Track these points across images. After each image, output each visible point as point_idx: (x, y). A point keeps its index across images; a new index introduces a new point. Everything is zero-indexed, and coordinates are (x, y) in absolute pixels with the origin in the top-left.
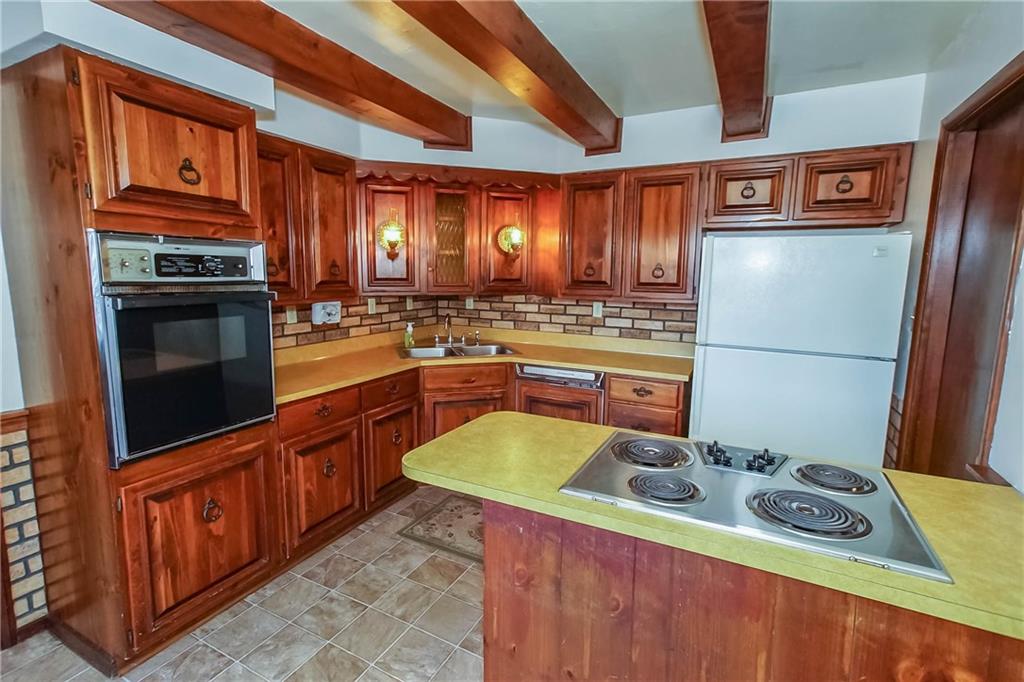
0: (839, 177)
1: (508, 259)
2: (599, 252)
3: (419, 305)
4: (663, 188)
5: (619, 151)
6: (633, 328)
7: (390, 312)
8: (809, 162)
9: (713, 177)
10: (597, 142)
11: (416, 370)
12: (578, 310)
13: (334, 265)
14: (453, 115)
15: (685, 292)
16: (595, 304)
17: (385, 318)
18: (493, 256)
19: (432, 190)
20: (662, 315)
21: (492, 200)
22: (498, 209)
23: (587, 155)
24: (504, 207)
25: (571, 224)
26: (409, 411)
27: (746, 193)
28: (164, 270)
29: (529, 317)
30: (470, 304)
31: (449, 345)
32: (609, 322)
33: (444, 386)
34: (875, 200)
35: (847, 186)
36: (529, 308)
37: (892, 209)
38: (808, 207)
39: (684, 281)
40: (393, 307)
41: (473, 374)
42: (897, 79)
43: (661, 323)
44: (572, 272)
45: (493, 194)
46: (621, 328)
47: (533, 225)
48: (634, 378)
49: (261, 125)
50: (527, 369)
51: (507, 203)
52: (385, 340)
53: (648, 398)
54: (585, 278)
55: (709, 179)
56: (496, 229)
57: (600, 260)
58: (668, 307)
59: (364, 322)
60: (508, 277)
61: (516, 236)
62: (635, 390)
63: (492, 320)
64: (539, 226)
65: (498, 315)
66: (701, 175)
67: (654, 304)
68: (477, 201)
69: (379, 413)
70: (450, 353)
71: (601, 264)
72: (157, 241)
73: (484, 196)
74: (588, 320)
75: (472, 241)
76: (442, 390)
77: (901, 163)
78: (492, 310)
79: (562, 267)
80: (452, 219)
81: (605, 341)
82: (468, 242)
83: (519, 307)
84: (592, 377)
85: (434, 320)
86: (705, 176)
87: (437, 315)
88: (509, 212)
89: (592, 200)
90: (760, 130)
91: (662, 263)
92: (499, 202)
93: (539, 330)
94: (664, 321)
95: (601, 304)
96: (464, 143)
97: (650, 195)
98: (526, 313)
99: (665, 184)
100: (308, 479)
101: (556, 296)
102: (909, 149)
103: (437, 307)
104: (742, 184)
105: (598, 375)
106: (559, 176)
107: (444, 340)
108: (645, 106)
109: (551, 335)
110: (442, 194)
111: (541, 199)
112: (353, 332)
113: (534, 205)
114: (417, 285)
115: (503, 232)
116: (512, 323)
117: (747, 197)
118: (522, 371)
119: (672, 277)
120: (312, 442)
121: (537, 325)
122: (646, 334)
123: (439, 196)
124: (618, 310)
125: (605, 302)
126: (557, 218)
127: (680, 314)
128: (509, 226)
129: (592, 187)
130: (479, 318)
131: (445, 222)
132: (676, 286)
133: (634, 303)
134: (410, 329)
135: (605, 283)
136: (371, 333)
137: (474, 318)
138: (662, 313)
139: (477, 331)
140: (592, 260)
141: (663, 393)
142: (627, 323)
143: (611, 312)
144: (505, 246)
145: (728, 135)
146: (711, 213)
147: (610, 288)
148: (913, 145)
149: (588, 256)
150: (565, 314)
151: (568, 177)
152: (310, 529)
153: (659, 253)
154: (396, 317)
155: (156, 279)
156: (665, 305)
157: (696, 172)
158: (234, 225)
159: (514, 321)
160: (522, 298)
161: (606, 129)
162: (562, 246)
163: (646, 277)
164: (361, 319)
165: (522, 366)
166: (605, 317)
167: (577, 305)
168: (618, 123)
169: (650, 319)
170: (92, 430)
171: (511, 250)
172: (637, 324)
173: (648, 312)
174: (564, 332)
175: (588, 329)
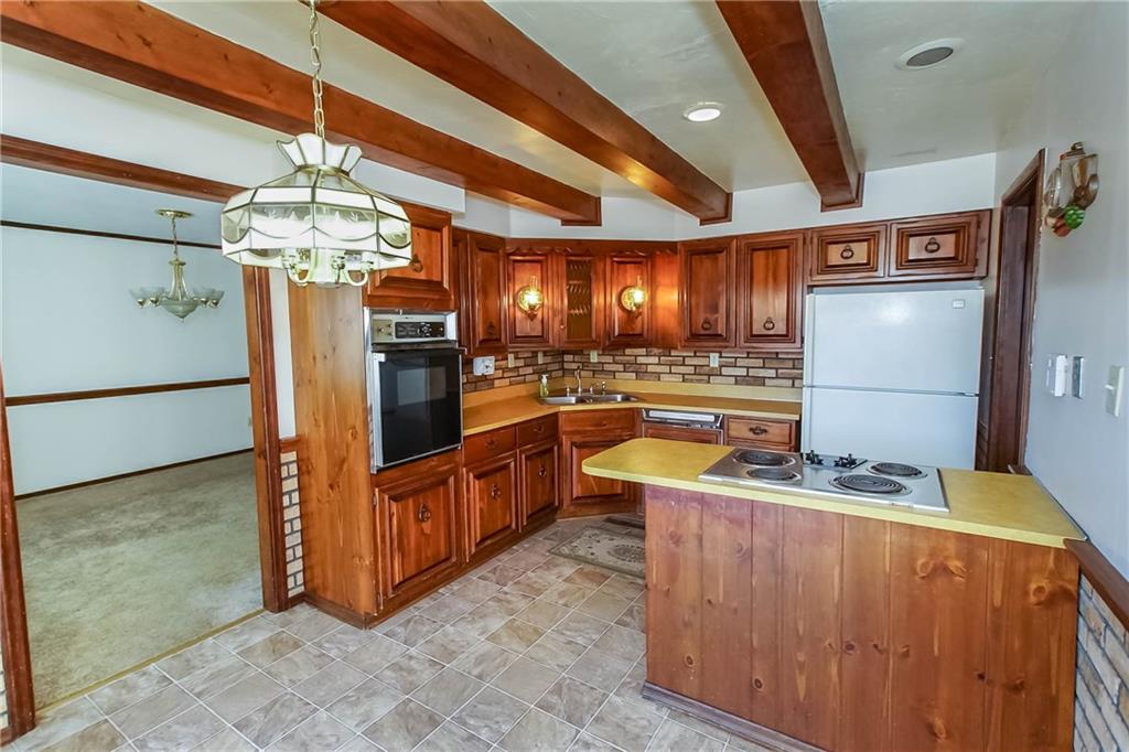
0: (926, 239)
1: (630, 316)
2: (715, 309)
3: (549, 359)
4: (770, 252)
5: (730, 220)
6: (748, 375)
7: (526, 366)
8: (900, 226)
9: (815, 240)
10: (710, 214)
11: (556, 414)
12: (696, 361)
13: (491, 326)
14: (585, 197)
15: (794, 342)
16: (712, 355)
17: (522, 371)
18: (617, 313)
19: (564, 258)
20: (775, 364)
21: (615, 264)
22: (621, 272)
23: (701, 224)
24: (626, 271)
25: (689, 284)
26: (551, 450)
27: (845, 254)
28: (400, 334)
29: (650, 369)
30: (594, 357)
31: (579, 395)
32: (725, 371)
33: (580, 429)
34: (960, 258)
35: (935, 247)
36: (650, 361)
37: (976, 264)
38: (901, 265)
39: (792, 332)
40: (528, 361)
41: (605, 418)
42: (971, 157)
43: (774, 371)
44: (691, 327)
45: (615, 259)
46: (736, 376)
47: (652, 285)
48: (750, 418)
49: (455, 223)
50: (652, 414)
51: (628, 266)
52: (521, 390)
53: (762, 436)
54: (703, 332)
55: (812, 242)
56: (620, 289)
57: (716, 316)
58: (780, 356)
59: (505, 375)
60: (631, 333)
61: (637, 296)
62: (751, 430)
63: (614, 372)
64: (657, 287)
65: (621, 368)
66: (804, 239)
67: (768, 353)
68: (602, 266)
69: (530, 449)
70: (581, 401)
71: (717, 319)
72: (398, 313)
73: (608, 261)
74: (706, 370)
75: (598, 300)
76: (578, 432)
77: (982, 226)
78: (615, 362)
79: (681, 322)
80: (581, 282)
81: (722, 388)
82: (595, 301)
83: (641, 360)
84: (712, 418)
85: (560, 373)
86: (808, 241)
87: (563, 369)
88: (631, 274)
89: (707, 263)
90: (855, 201)
91: (772, 316)
92: (622, 266)
93: (659, 380)
94: (777, 369)
95: (717, 355)
96: (595, 221)
97: (760, 257)
98: (647, 364)
99: (773, 248)
100: (481, 499)
101: (676, 349)
102: (988, 213)
103: (563, 362)
104: (842, 247)
105: (717, 417)
106: (676, 243)
107: (574, 391)
108: (752, 183)
109: (671, 384)
110: (571, 261)
111: (659, 262)
112: (497, 383)
113: (653, 266)
114: (551, 341)
115: (625, 292)
116: (634, 374)
117: (847, 258)
118: (648, 416)
119: (781, 328)
120: (485, 469)
121: (658, 376)
122: (761, 381)
123: (569, 263)
124: (734, 360)
125: (720, 353)
126: (675, 279)
127: (791, 362)
128: (631, 287)
129: (707, 253)
130: (603, 370)
131: (575, 285)
132: (787, 337)
133: (748, 353)
134: (545, 380)
135: (721, 335)
136: (511, 385)
137: (598, 370)
138: (774, 362)
139: (602, 382)
140: (708, 316)
141: (777, 431)
142: (743, 372)
143: (727, 362)
144: (628, 304)
145: (826, 207)
146: (814, 271)
147: (725, 340)
148: (991, 210)
149: (705, 312)
150: (684, 364)
151: (684, 243)
152: (483, 540)
153: (768, 307)
154: (530, 370)
155: (395, 340)
156: (777, 353)
157: (800, 237)
158: (439, 300)
159: (637, 373)
160: (643, 351)
161: (717, 204)
162: (681, 302)
163: (758, 329)
164: (503, 372)
165: (648, 410)
166: (721, 367)
167: (695, 356)
168: (728, 197)
169: (763, 367)
170: (356, 447)
171: (634, 309)
172: (752, 372)
173: (761, 361)
174: (683, 381)
175: (706, 378)
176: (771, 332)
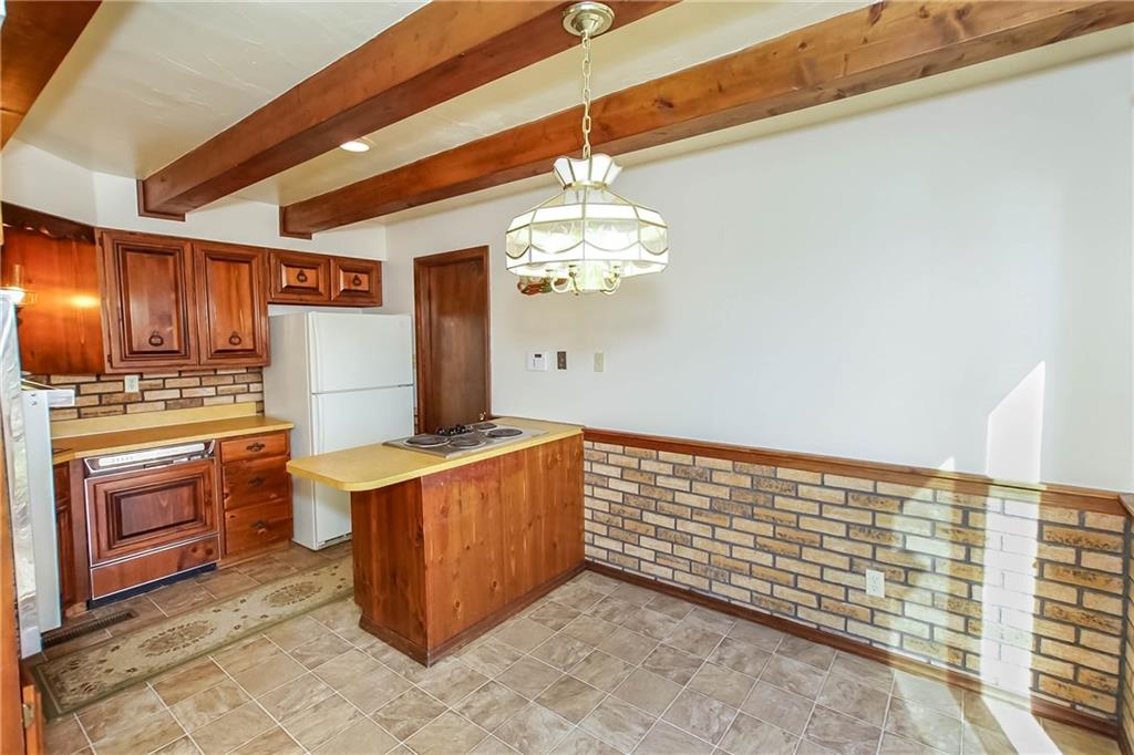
4: (232, 264)
6: (181, 397)
12: (100, 388)
16: (127, 378)
20: (214, 381)
32: (147, 396)
39: (258, 346)
43: (214, 389)
44: (131, 343)
46: (165, 400)
48: (244, 437)
50: (103, 462)
54: (151, 348)
57: (169, 328)
58: (219, 373)
62: (248, 449)
74: (120, 398)
81: (146, 417)
84: (201, 447)
91: (237, 331)
94: (216, 387)
95: (136, 377)
105: (207, 444)
118: (95, 467)
119: (248, 343)
122: (198, 402)
124: (161, 381)
125: (141, 374)
132: (250, 351)
133: (180, 372)
135: (176, 352)
138: (213, 379)
141: (274, 443)
142: (176, 394)
143: (151, 385)
153: (233, 321)
163: (222, 344)
165: (93, 459)
166: (142, 391)
167: (98, 381)
169: (201, 386)
172: (186, 393)
173: (198, 379)
174: (79, 417)
175: (121, 407)
176: (238, 347)
